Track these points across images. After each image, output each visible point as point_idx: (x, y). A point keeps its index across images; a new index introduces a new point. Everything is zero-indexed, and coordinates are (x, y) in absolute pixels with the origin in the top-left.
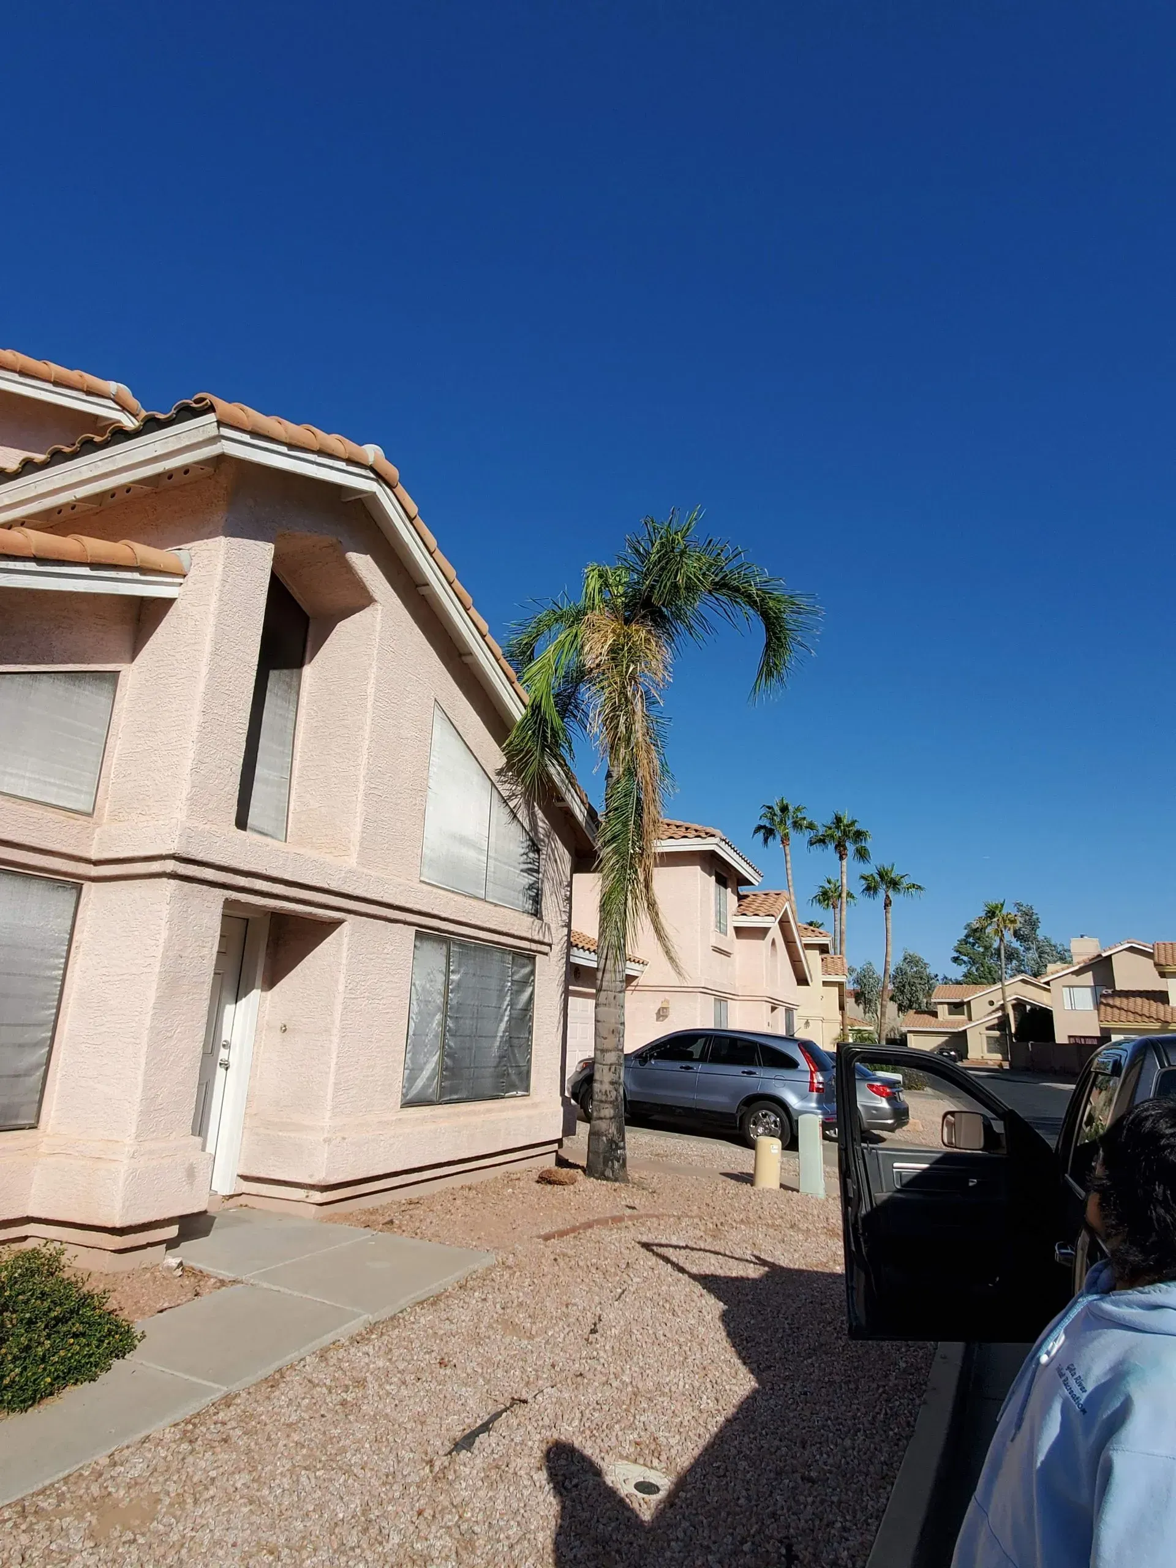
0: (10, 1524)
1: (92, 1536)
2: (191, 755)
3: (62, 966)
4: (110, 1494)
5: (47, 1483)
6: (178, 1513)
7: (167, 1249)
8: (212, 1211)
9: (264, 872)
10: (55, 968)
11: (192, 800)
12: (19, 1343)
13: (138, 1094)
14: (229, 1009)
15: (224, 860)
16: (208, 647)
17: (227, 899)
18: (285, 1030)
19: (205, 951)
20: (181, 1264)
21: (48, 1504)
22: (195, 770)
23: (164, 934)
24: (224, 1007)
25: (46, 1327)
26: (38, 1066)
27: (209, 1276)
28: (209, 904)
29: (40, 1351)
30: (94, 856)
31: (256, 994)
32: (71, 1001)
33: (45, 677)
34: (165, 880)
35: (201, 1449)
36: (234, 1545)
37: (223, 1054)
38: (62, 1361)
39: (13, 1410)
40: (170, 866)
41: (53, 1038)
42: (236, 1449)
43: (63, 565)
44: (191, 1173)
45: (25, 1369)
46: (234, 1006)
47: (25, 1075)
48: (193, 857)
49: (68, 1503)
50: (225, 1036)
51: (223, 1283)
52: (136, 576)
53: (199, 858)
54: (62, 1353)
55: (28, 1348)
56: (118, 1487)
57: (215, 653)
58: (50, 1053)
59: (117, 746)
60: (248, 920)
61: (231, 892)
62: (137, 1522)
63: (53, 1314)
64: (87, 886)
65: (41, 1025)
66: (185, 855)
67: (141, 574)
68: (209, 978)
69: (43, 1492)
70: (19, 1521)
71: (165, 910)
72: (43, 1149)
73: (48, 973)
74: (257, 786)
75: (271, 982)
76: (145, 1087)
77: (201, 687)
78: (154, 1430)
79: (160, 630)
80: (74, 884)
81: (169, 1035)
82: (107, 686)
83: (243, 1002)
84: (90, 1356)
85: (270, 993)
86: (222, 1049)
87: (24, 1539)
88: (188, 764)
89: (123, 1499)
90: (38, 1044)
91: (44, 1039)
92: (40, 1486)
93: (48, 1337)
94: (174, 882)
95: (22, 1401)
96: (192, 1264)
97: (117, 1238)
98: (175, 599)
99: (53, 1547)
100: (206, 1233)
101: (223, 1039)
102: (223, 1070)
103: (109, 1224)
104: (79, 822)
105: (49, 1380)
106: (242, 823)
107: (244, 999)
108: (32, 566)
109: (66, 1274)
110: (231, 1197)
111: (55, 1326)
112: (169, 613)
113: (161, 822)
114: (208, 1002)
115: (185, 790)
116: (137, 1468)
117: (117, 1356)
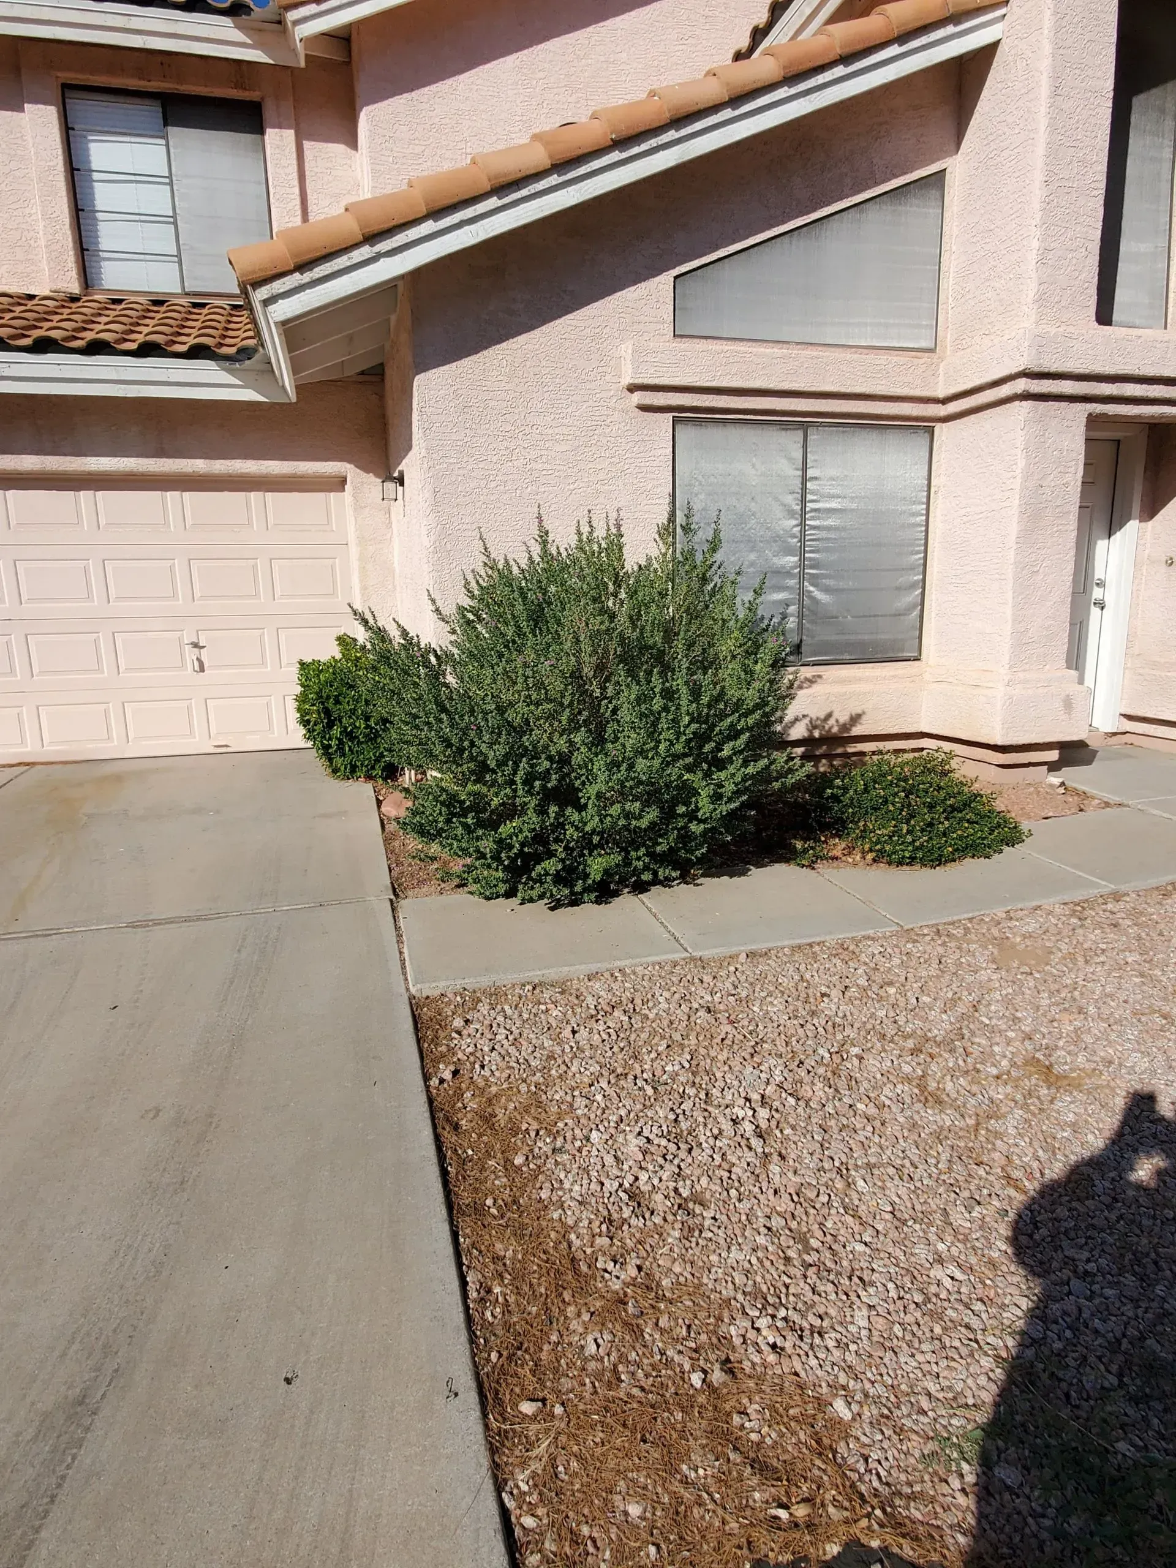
0: (928, 938)
1: (994, 962)
2: (1035, 244)
3: (924, 512)
4: (1007, 938)
5: (955, 918)
6: (1071, 966)
7: (1050, 770)
8: (1093, 744)
9: (1137, 372)
10: (917, 514)
11: (1041, 300)
12: (924, 820)
13: (1008, 628)
14: (1101, 545)
15: (1084, 366)
16: (1044, 90)
17: (1090, 415)
18: (1171, 564)
19: (1069, 478)
20: (1063, 784)
21: (958, 932)
22: (1041, 262)
23: (1021, 463)
24: (1096, 543)
25: (944, 811)
26: (914, 607)
27: (1093, 798)
28: (1069, 423)
29: (941, 828)
30: (941, 394)
31: (1133, 525)
32: (936, 545)
33: (870, 204)
34: (1017, 403)
35: (1092, 927)
36: (1126, 1002)
37: (1097, 593)
38: (961, 838)
39: (925, 865)
40: (1021, 385)
41: (924, 580)
42: (1127, 935)
43: (871, 54)
44: (1068, 704)
45: (931, 839)
46: (1106, 541)
47: (904, 615)
48: (1046, 370)
49: (973, 936)
50: (1099, 574)
51: (1107, 805)
52: (950, 29)
53: (1053, 369)
54: (959, 832)
55: (931, 825)
56: (1014, 934)
57: (1056, 92)
58: (923, 594)
59: (951, 264)
60: (1119, 441)
61: (1094, 405)
62: (1033, 962)
63: (948, 803)
64: (939, 428)
65: (912, 569)
66: (1037, 370)
67: (955, 25)
68: (1075, 509)
69: (953, 923)
70: (936, 937)
71: (1019, 438)
72: (927, 677)
73: (913, 520)
74: (1123, 268)
75: (1151, 510)
76: (1014, 620)
77: (1041, 150)
78: (1046, 903)
79: (985, 93)
80: (925, 427)
81: (1036, 569)
82: (934, 193)
83: (1118, 536)
84: (984, 839)
85: (1150, 523)
86: (1096, 589)
87: (941, 950)
88: (1032, 257)
89: (1020, 944)
90: (913, 586)
91: (917, 582)
92: (950, 919)
93: (947, 819)
94: (1027, 404)
95: (932, 861)
96: (1075, 785)
97: (1000, 755)
98: (999, 41)
99: (963, 960)
100: (1089, 762)
101: (1096, 577)
102: (1098, 610)
103: (992, 743)
104: (922, 361)
105: (950, 849)
106: (1104, 315)
107: (1118, 534)
108: (839, 71)
109: (955, 776)
110: (1115, 734)
111: (952, 812)
112: (995, 64)
113: (1007, 337)
114: (1075, 533)
115: (1031, 289)
116: (1031, 925)
117: (1007, 845)
